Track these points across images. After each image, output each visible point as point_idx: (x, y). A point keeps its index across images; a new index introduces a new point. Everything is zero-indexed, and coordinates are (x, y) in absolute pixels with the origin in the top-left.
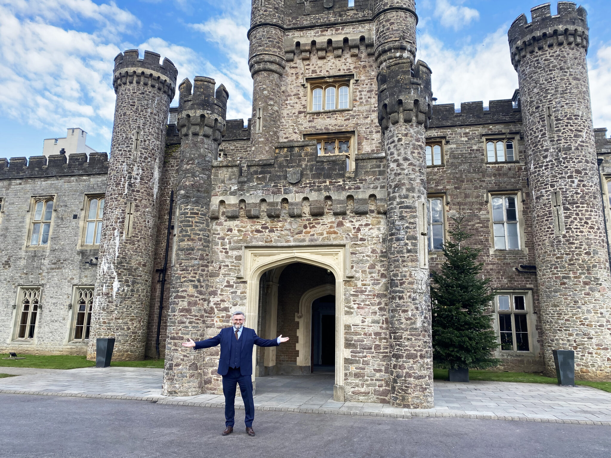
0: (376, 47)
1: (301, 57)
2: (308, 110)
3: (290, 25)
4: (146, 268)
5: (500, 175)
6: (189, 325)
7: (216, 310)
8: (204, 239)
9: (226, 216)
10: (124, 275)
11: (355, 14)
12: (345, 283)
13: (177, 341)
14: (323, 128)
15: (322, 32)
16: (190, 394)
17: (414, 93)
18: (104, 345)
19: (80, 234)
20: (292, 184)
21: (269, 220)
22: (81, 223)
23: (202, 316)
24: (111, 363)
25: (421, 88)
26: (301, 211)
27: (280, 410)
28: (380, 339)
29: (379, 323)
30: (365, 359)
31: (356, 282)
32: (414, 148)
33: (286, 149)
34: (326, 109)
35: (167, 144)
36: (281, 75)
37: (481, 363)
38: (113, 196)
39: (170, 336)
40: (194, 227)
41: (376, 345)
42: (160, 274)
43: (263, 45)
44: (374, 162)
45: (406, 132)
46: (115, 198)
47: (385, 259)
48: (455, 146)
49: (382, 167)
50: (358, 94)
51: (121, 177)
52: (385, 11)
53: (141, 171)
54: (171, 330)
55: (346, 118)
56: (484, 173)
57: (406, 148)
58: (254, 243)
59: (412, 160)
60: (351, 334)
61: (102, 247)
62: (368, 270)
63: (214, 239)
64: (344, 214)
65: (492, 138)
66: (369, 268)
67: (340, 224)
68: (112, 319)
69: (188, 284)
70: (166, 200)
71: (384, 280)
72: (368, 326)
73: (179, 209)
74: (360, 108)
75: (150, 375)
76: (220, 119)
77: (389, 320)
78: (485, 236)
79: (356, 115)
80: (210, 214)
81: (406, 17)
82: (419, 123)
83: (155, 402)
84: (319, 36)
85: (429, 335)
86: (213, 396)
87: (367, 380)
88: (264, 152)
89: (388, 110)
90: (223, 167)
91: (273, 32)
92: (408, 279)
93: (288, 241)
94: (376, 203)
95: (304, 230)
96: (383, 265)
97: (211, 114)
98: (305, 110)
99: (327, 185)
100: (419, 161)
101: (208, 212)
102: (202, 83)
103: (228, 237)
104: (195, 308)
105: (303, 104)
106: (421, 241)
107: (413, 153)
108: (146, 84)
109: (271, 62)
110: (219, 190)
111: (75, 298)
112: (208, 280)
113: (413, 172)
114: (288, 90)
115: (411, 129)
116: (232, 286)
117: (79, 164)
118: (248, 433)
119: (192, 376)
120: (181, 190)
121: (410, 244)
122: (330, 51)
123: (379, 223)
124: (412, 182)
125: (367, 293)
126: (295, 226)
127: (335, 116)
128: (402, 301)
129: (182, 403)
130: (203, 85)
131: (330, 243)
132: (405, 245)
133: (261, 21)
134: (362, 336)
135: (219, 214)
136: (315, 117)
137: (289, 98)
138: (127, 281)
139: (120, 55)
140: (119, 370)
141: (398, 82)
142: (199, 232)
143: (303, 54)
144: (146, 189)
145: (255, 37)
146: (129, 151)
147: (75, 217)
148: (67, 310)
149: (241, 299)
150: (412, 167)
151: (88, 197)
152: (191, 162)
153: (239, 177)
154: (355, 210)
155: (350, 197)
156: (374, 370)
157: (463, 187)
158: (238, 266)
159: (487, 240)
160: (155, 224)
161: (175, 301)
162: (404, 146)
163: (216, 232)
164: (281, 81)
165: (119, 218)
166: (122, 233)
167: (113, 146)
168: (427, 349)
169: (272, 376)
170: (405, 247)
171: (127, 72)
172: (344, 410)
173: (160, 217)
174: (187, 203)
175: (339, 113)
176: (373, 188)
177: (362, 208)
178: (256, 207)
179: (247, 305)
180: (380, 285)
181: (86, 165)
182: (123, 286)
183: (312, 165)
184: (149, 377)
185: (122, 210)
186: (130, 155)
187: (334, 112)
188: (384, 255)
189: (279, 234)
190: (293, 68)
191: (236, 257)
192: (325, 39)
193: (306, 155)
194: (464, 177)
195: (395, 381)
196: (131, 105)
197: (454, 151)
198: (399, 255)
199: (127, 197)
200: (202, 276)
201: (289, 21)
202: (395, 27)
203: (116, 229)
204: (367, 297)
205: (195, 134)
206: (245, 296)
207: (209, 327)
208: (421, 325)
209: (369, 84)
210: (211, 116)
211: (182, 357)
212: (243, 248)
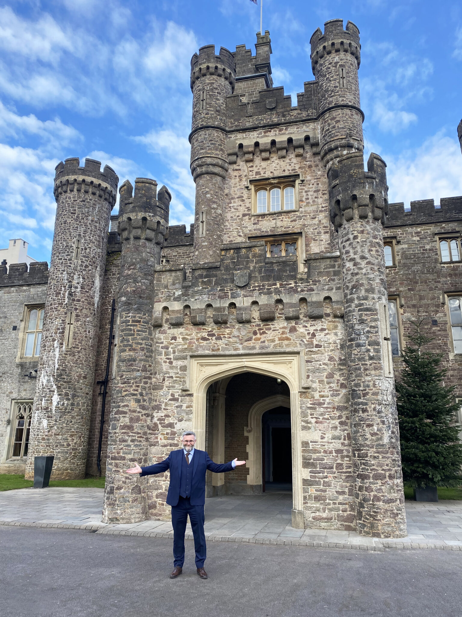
0: (322, 146)
1: (244, 159)
2: (253, 213)
3: (232, 127)
4: (87, 380)
5: (456, 275)
6: (131, 443)
7: (160, 426)
8: (147, 349)
9: (170, 324)
10: (64, 388)
11: (299, 114)
12: (301, 395)
13: (118, 461)
14: (269, 230)
15: (265, 133)
16: (133, 521)
17: (369, 188)
18: (43, 464)
19: (20, 346)
20: (240, 287)
21: (215, 327)
22: (21, 335)
23: (145, 433)
24: (50, 484)
25: (376, 182)
26: (250, 316)
27: (234, 541)
28: (343, 457)
29: (340, 439)
30: (325, 480)
31: (313, 393)
32: (371, 246)
33: (232, 251)
34: (271, 211)
35: (108, 252)
36: (224, 178)
37: (451, 481)
38: (53, 306)
39: (111, 455)
40: (135, 336)
41: (337, 464)
42: (101, 386)
43: (205, 148)
44: (328, 262)
45: (362, 229)
46: (55, 308)
47: (344, 367)
48: (406, 246)
49: (337, 267)
50: (304, 194)
51: (61, 286)
52: (329, 109)
53: (81, 279)
54: (112, 449)
55: (292, 219)
56: (439, 273)
57: (362, 246)
58: (200, 352)
59: (370, 259)
60: (309, 451)
61: (42, 359)
62: (326, 380)
63: (157, 349)
64: (296, 318)
65: (445, 237)
66: (327, 378)
67: (293, 330)
68: (51, 435)
69: (129, 398)
70: (107, 309)
71: (344, 391)
72: (328, 443)
73: (120, 317)
74: (307, 209)
75: (90, 497)
76: (162, 221)
77: (351, 435)
78: (443, 339)
79: (303, 216)
80: (153, 321)
81: (352, 115)
82: (376, 219)
83: (94, 531)
84: (262, 137)
85: (397, 452)
86: (158, 523)
87: (329, 504)
88: (208, 256)
89: (342, 206)
90: (166, 271)
91: (216, 135)
92: (372, 390)
93: (236, 349)
94: (332, 306)
95: (254, 337)
96: (343, 374)
97: (153, 216)
98: (250, 212)
99: (277, 288)
100: (377, 259)
101: (151, 320)
102: (143, 184)
103: (172, 346)
104: (137, 424)
105: (247, 206)
106: (384, 347)
107: (370, 251)
108: (86, 192)
109: (214, 165)
110: (162, 296)
111: (13, 413)
112: (151, 394)
113: (372, 272)
114: (232, 192)
115: (367, 226)
116: (177, 400)
117: (19, 275)
118: (199, 575)
119: (135, 500)
120: (122, 297)
121: (372, 350)
122: (274, 152)
123: (336, 327)
124: (371, 282)
125: (325, 406)
126: (244, 332)
127: (281, 217)
128: (366, 414)
129: (123, 533)
130: (145, 186)
131: (282, 350)
132: (366, 352)
133: (202, 124)
134: (322, 454)
135: (162, 321)
136: (260, 219)
137: (232, 201)
138: (66, 394)
139: (61, 164)
140: (58, 491)
141: (351, 176)
142: (141, 341)
143: (247, 156)
144: (87, 298)
145: (197, 140)
146: (70, 260)
147: (15, 328)
148: (5, 426)
149: (187, 414)
150: (370, 266)
151: (28, 308)
152: (132, 267)
153: (183, 282)
154: (308, 313)
155: (303, 300)
156: (336, 492)
157: (417, 288)
158: (183, 378)
159: (446, 344)
160: (95, 334)
161: (116, 417)
162: (361, 244)
163: (159, 341)
164: (224, 184)
165: (59, 329)
166: (62, 344)
167: (53, 254)
168: (396, 468)
169: (221, 496)
170: (366, 354)
171: (68, 180)
172: (306, 540)
173: (101, 327)
174: (129, 310)
175: (285, 214)
176: (328, 290)
177: (316, 312)
178: (201, 313)
179: (194, 420)
180: (340, 397)
181: (26, 275)
182: (63, 400)
183: (261, 267)
184: (88, 499)
185: (62, 320)
186: (71, 263)
187: (280, 213)
188: (343, 362)
189: (227, 342)
190: (236, 170)
191: (181, 367)
192: (268, 140)
193: (254, 256)
194: (418, 278)
195: (361, 505)
196: (72, 213)
197: (405, 251)
198: (360, 363)
199: (67, 307)
200: (145, 388)
201: (232, 123)
202: (341, 125)
203: (55, 340)
204: (325, 410)
205: (137, 238)
206: (191, 410)
207: (153, 445)
208: (388, 441)
209: (315, 184)
210: (153, 219)
211: (123, 479)
212: (188, 357)
